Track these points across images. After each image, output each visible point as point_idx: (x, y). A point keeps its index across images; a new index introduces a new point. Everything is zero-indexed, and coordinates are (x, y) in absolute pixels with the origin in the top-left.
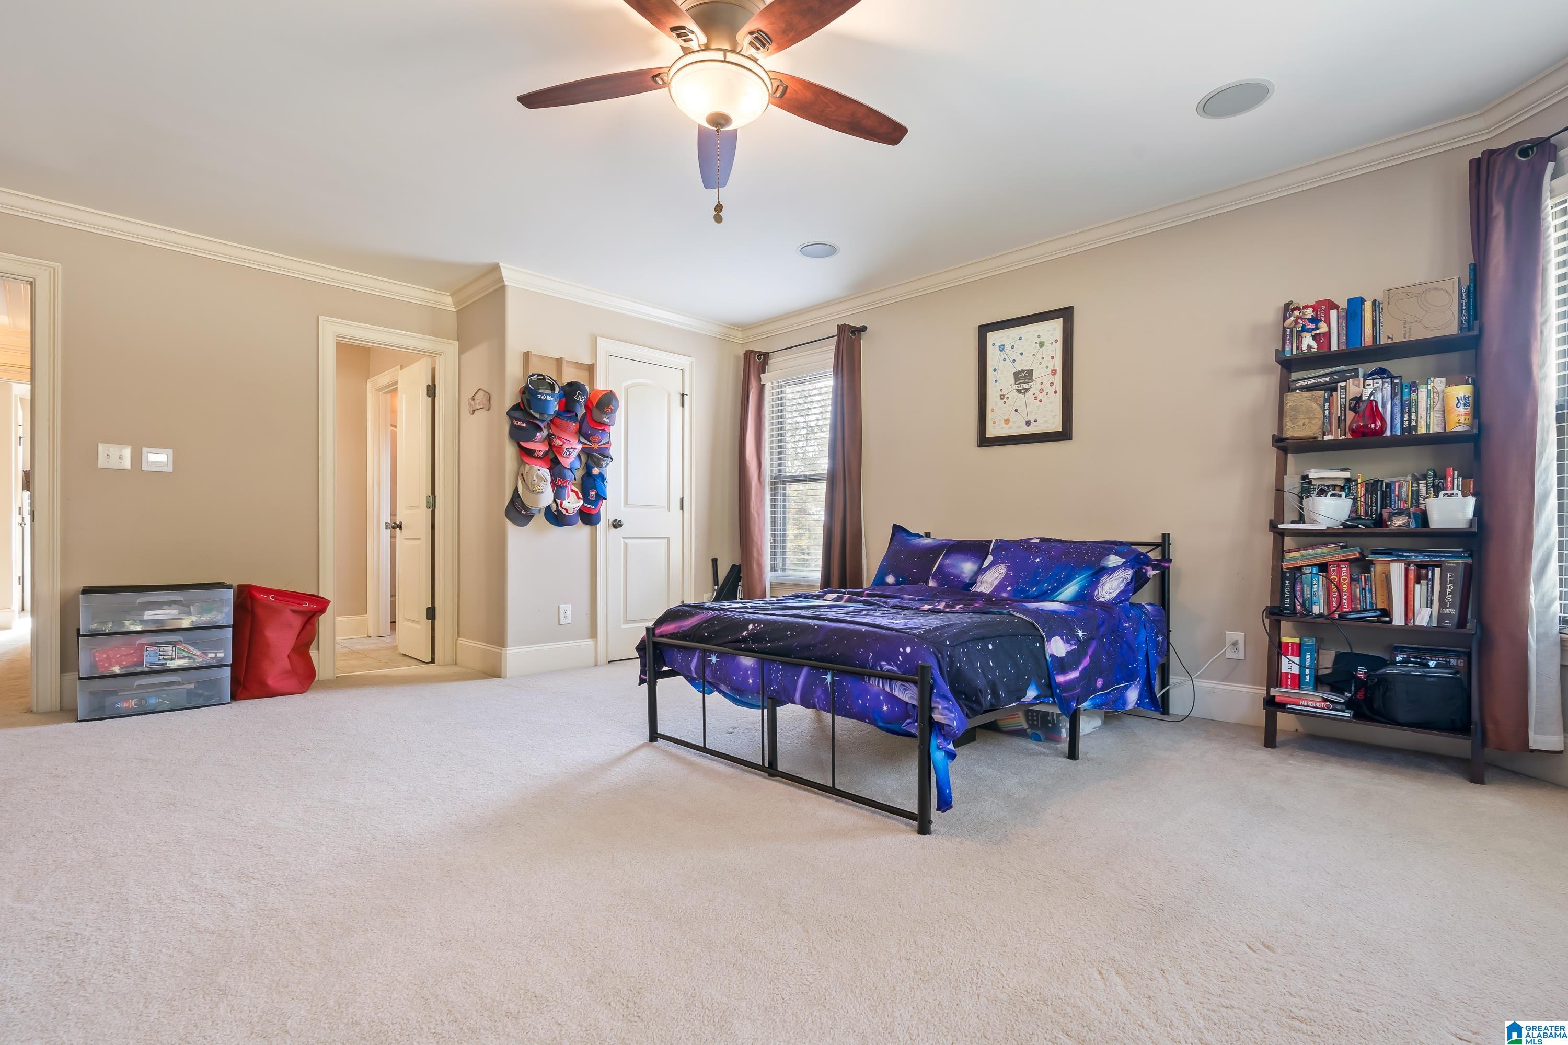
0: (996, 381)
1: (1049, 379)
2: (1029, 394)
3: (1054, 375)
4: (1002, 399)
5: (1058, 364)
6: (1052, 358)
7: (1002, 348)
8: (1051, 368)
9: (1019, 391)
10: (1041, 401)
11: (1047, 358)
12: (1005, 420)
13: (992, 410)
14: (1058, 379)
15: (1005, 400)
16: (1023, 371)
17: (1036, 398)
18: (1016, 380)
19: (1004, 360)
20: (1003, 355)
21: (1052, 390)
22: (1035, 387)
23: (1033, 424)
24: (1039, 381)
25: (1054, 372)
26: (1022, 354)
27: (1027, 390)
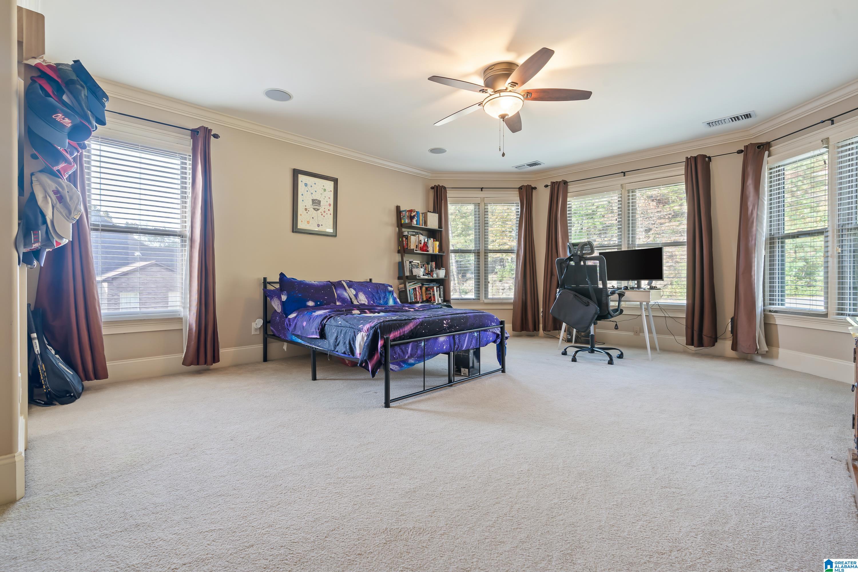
0: (303, 201)
1: (327, 207)
2: (319, 212)
3: (330, 206)
4: (306, 210)
5: (331, 201)
6: (329, 198)
7: (306, 185)
8: (328, 203)
9: (314, 209)
10: (324, 216)
11: (327, 198)
12: (308, 221)
13: (301, 215)
14: (332, 208)
15: (307, 211)
16: (316, 200)
17: (322, 215)
18: (313, 203)
19: (307, 191)
20: (306, 189)
21: (329, 213)
22: (322, 209)
23: (320, 226)
24: (323, 207)
25: (330, 205)
26: (316, 191)
27: (318, 210)
